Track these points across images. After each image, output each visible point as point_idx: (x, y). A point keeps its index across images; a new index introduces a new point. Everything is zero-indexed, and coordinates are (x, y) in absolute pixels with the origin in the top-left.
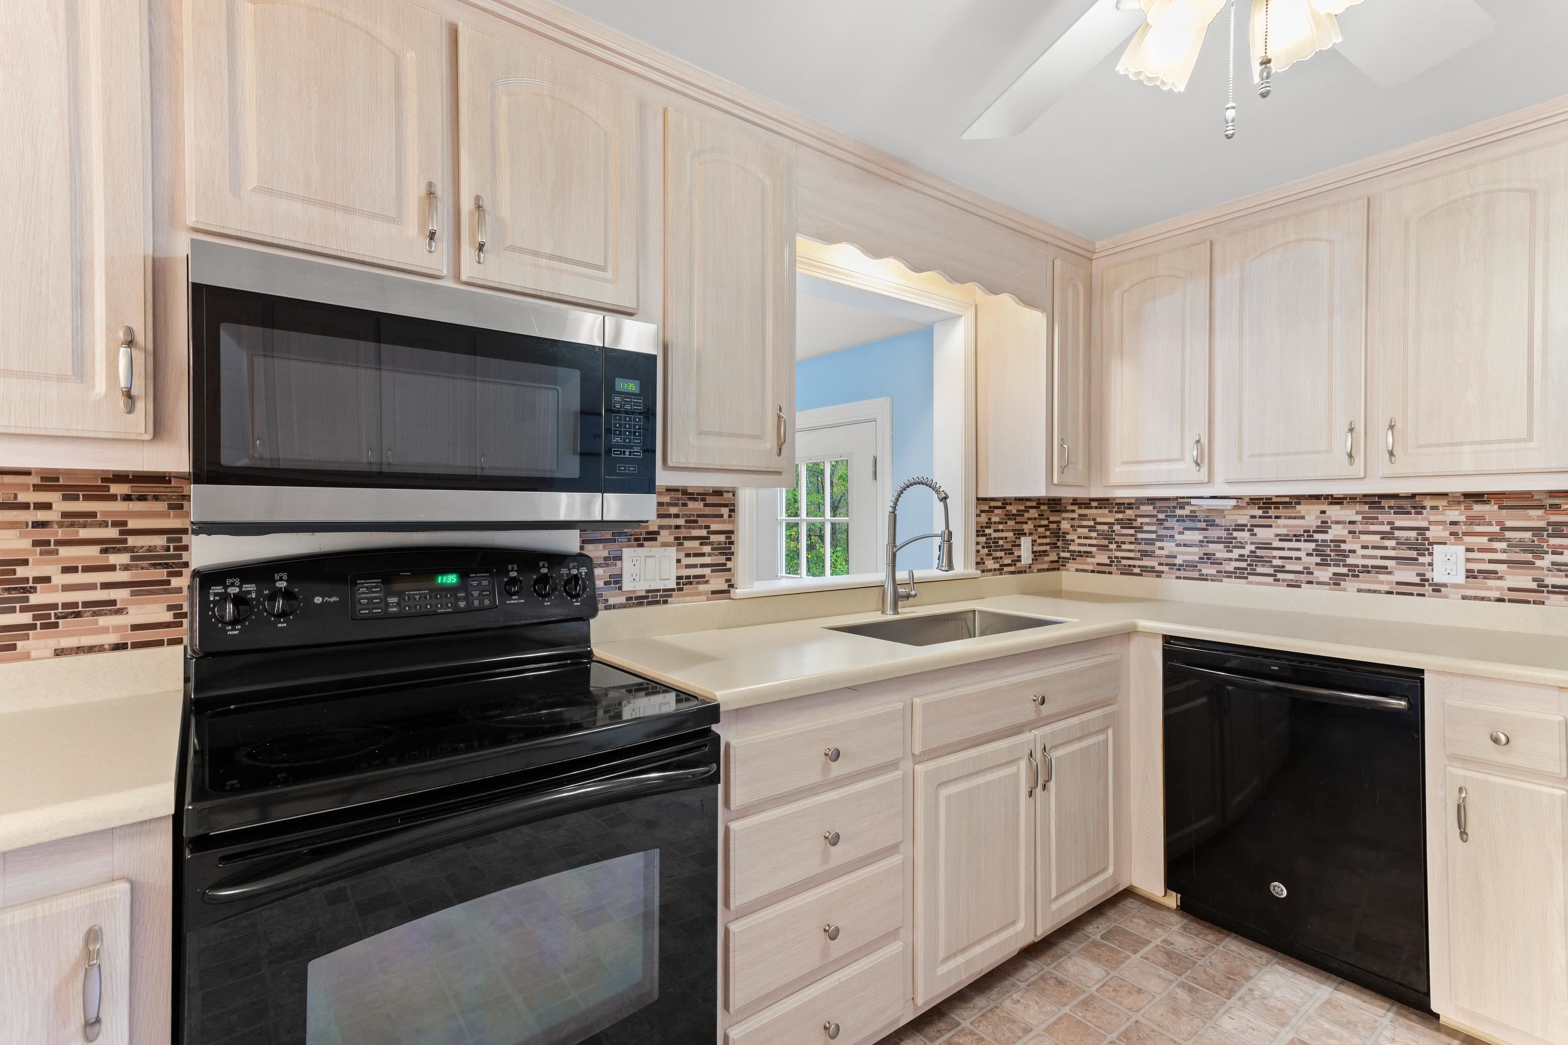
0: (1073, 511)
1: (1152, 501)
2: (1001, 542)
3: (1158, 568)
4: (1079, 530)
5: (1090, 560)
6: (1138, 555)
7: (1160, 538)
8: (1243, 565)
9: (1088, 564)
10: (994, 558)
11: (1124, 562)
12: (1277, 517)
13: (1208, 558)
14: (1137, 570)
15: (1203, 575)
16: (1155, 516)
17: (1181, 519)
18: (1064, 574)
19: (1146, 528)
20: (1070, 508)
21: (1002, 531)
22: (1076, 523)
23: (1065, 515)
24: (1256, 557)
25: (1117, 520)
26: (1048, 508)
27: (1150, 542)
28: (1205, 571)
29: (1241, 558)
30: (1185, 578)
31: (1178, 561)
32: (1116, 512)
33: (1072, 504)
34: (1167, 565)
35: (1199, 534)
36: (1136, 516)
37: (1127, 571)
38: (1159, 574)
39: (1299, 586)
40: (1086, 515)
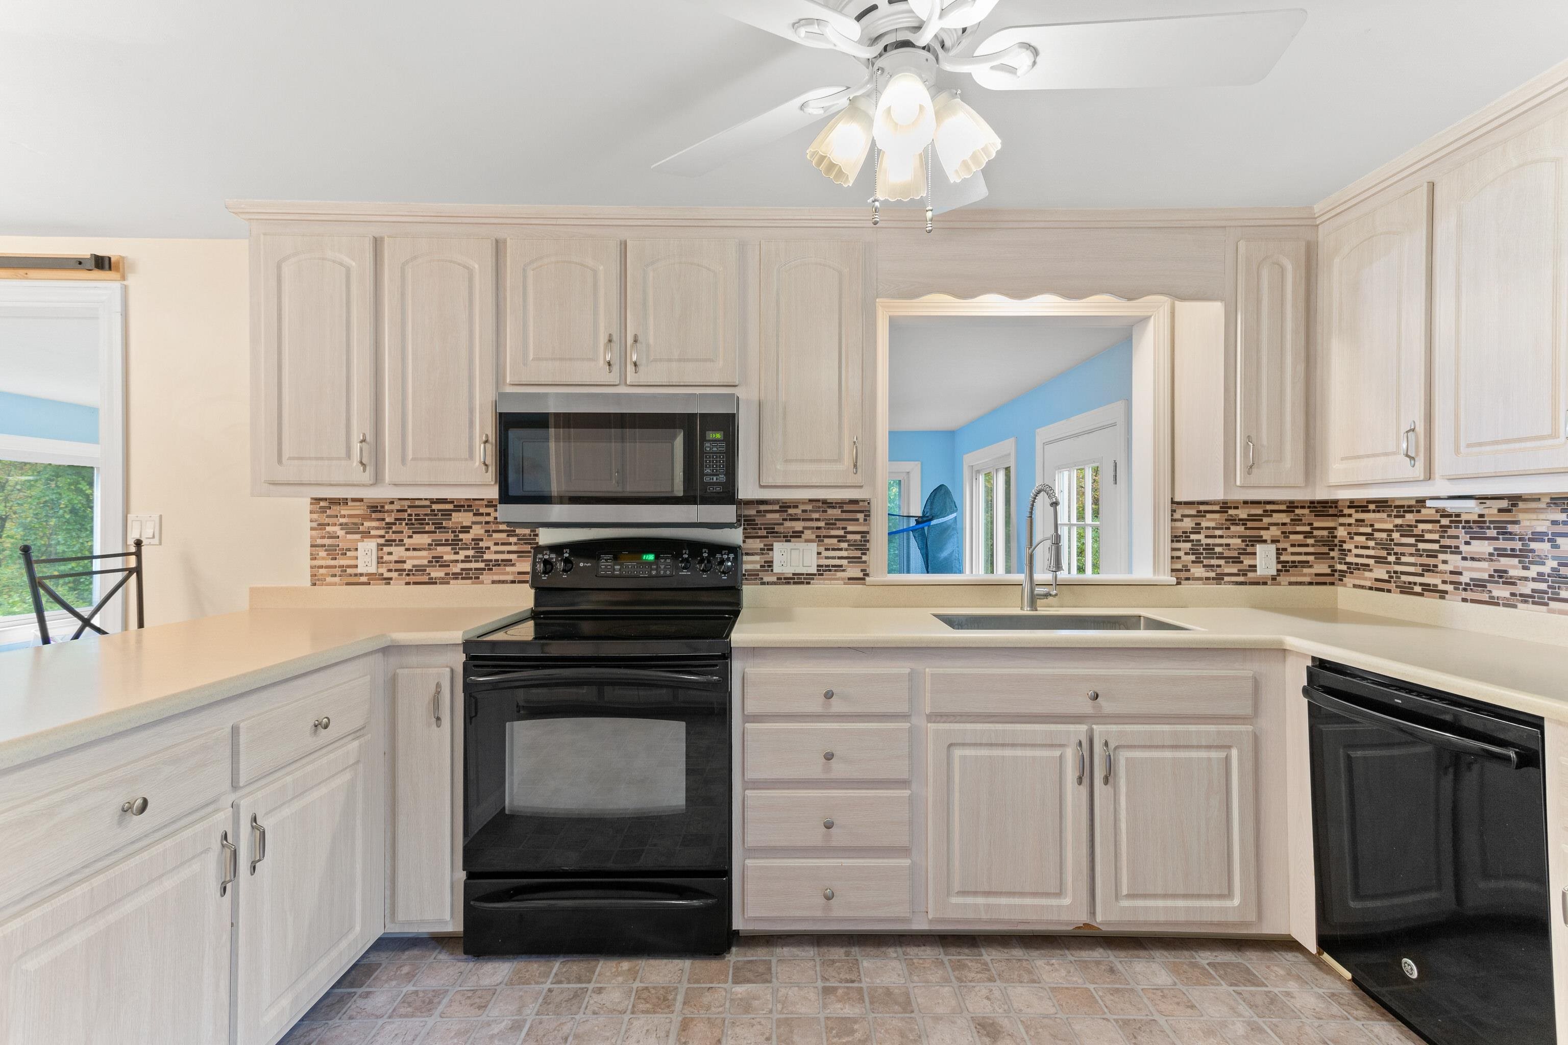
0: (1350, 515)
2: (1218, 549)
3: (1442, 587)
4: (1357, 538)
5: (1367, 574)
6: (1419, 570)
7: (1444, 550)
8: (1543, 586)
9: (1365, 579)
10: (1204, 566)
11: (1404, 578)
13: (1500, 576)
14: (1418, 589)
15: (1496, 597)
16: (1439, 522)
18: (1340, 589)
19: (1428, 536)
20: (1347, 511)
21: (1221, 537)
22: (1353, 529)
23: (1342, 520)
25: (1396, 526)
26: (1311, 512)
27: (1432, 554)
28: (1497, 593)
29: (1540, 577)
30: (1473, 601)
31: (1465, 578)
32: (1396, 516)
33: (1349, 507)
34: (1451, 583)
36: (1417, 521)
37: (1406, 589)
38: (1443, 594)
40: (1363, 521)
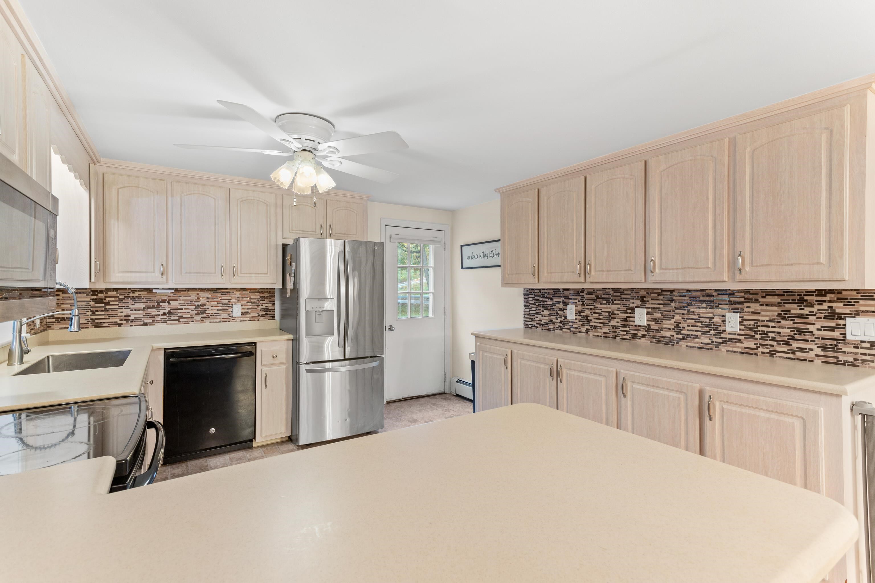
1: (116, 290)
3: (119, 322)
6: (107, 317)
7: (121, 307)
8: (165, 317)
11: (97, 321)
12: (179, 296)
13: (149, 315)
14: (106, 325)
15: (145, 323)
16: (118, 297)
17: (133, 298)
18: (51, 331)
19: (111, 303)
24: (171, 313)
25: (92, 299)
27: (114, 310)
28: (146, 321)
29: (164, 314)
30: (135, 325)
31: (132, 318)
32: (92, 295)
34: (124, 320)
35: (143, 305)
36: (105, 297)
37: (100, 326)
38: (120, 325)
39: (189, 323)
